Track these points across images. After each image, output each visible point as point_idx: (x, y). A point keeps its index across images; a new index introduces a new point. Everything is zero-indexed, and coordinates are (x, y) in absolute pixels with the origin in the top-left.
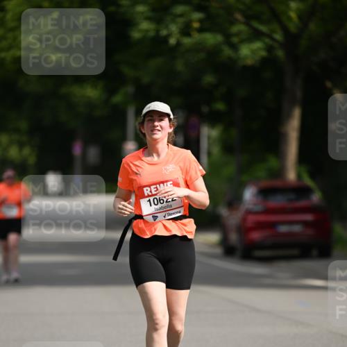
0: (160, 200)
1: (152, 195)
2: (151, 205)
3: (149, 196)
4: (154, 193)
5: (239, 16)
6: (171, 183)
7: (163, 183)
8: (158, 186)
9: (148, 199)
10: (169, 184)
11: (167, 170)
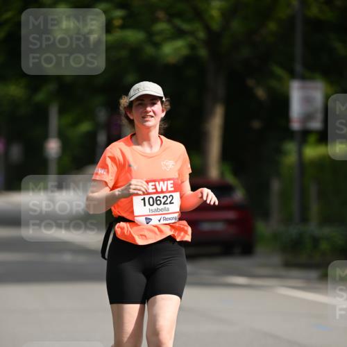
0: (156, 201)
1: (148, 194)
2: (145, 205)
3: (144, 194)
4: (151, 191)
5: (161, 14)
6: (172, 182)
7: (163, 180)
8: (157, 183)
9: (142, 197)
10: (169, 182)
11: (167, 166)
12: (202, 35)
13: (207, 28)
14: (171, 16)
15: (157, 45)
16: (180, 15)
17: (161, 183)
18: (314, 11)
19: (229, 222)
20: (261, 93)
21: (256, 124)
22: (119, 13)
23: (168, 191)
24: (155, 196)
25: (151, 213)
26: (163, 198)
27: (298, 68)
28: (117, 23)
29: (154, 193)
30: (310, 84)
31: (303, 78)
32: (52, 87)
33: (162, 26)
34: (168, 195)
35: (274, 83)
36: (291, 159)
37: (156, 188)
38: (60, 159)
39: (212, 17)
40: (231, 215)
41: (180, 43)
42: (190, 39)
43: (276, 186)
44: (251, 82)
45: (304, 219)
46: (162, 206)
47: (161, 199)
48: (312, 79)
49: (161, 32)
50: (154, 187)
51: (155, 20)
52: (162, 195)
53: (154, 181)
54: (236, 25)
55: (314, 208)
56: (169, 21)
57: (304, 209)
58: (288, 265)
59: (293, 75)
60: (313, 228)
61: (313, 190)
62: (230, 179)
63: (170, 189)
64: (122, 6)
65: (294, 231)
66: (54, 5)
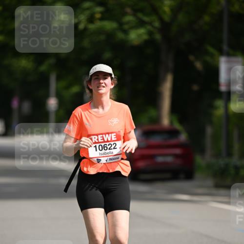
3: (96, 143)
6: (115, 134)
7: (108, 134)
8: (104, 136)
9: (94, 145)
10: (113, 135)
11: (112, 122)
12: (157, 24)
13: (161, 20)
14: (135, 11)
15: (126, 32)
16: (141, 10)
17: (107, 135)
18: (236, 7)
19: (176, 156)
20: (198, 65)
21: (195, 88)
22: (99, 9)
23: (111, 141)
24: (103, 144)
25: (100, 156)
26: (109, 145)
27: (225, 47)
28: (98, 16)
29: (102, 142)
30: (233, 59)
31: (228, 55)
32: (52, 61)
33: (129, 18)
34: (112, 143)
35: (208, 59)
36: (220, 112)
37: (103, 139)
38: (57, 112)
39: (165, 12)
40: (178, 151)
41: (142, 31)
42: (149, 27)
43: (209, 130)
44: (192, 58)
45: (229, 154)
46: (108, 151)
47: (107, 146)
48: (234, 55)
49: (128, 23)
50: (102, 138)
51: (125, 14)
52: (108, 144)
53: (102, 134)
54: (181, 18)
55: (236, 146)
56: (134, 15)
57: (229, 147)
58: (218, 186)
59: (221, 53)
60: (235, 160)
61: (235, 134)
62: (177, 126)
63: (113, 139)
64: (101, 4)
65: (222, 162)
66: (53, 3)
